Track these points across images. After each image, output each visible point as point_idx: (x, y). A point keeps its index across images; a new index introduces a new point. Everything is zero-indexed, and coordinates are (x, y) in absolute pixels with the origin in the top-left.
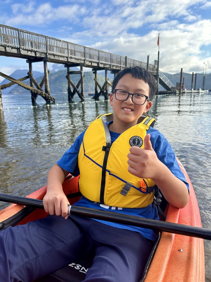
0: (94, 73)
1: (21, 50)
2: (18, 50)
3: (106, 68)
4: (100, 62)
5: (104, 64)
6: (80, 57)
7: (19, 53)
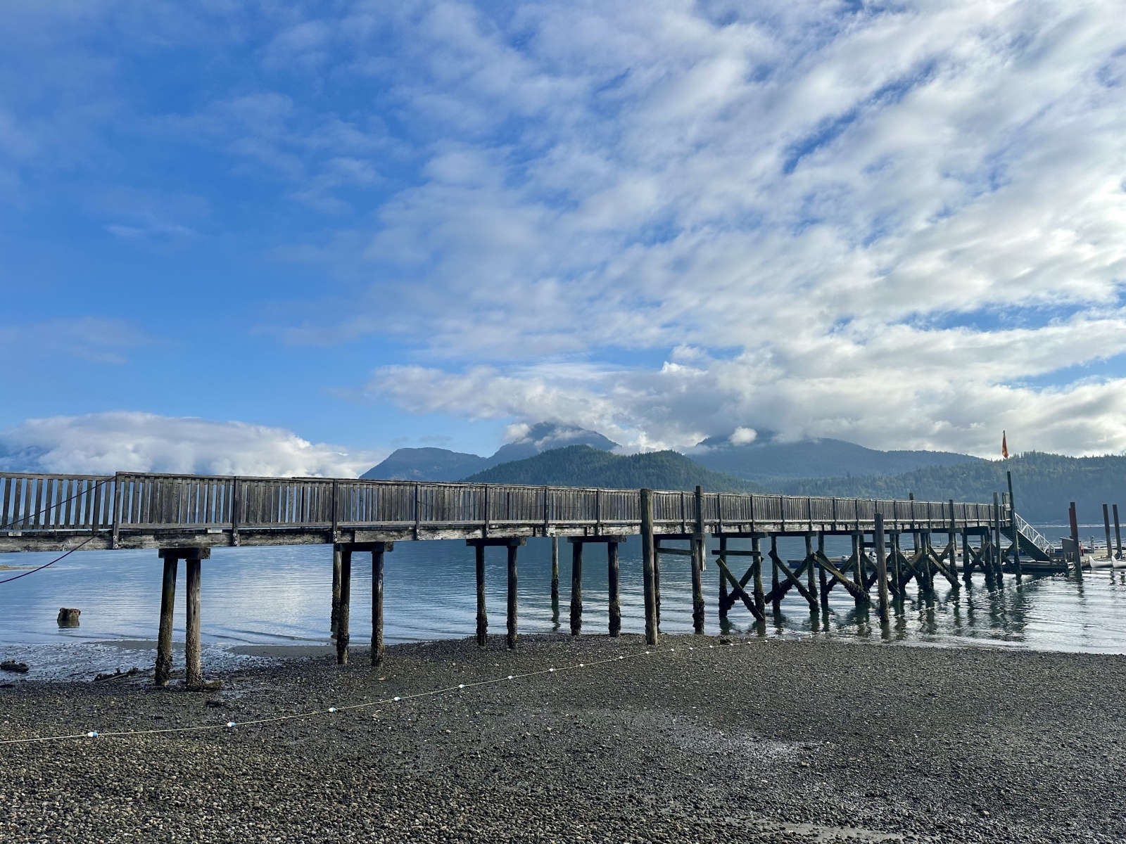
3: (923, 529)
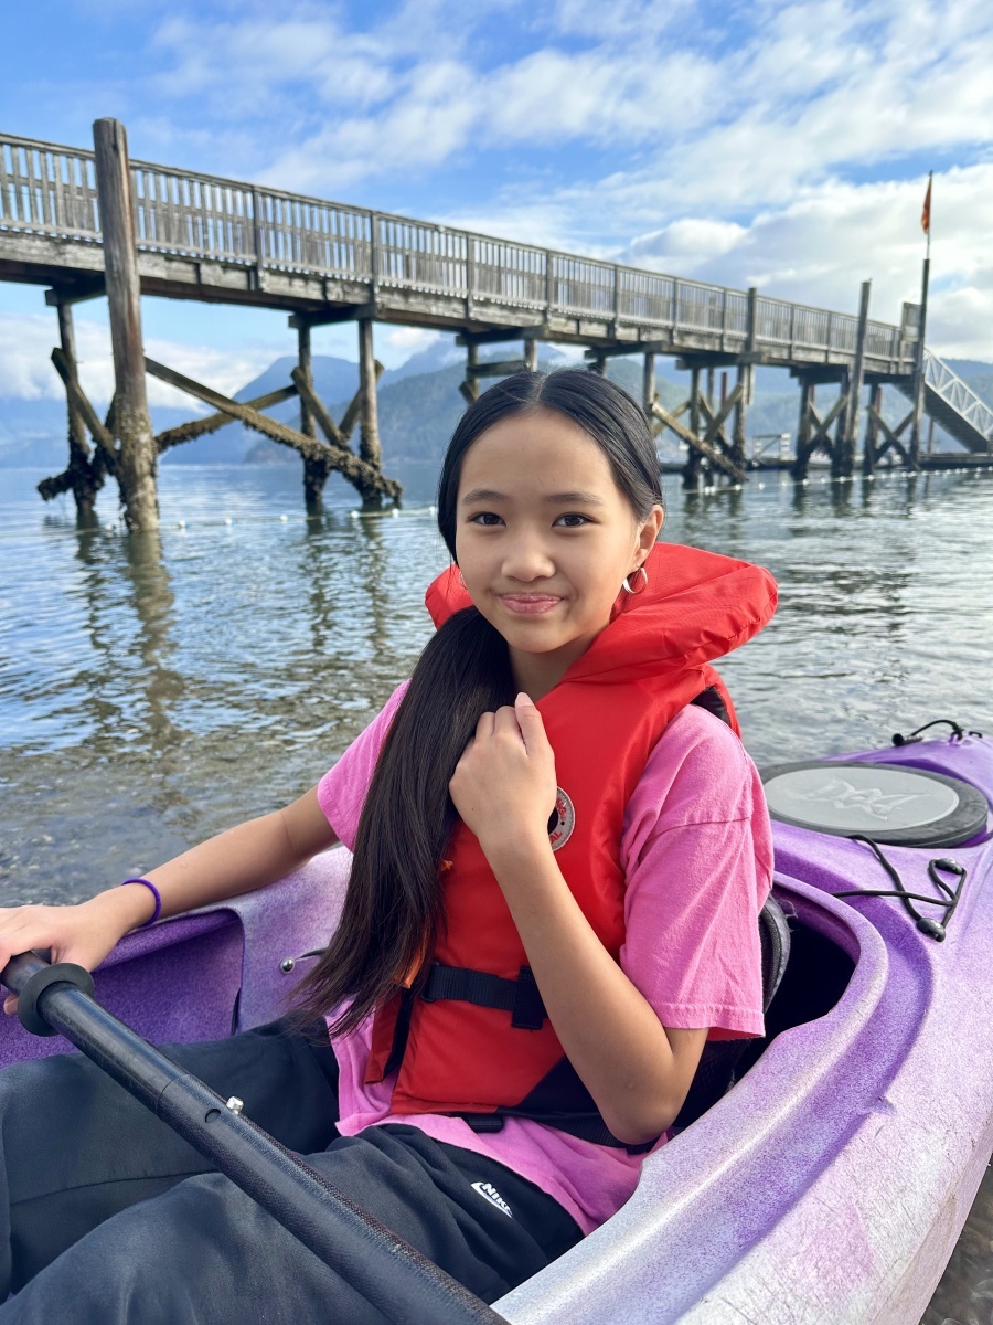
1: (261, 274)
2: (252, 274)
3: (649, 343)
4: (622, 316)
5: (641, 328)
6: (526, 300)
7: (253, 287)
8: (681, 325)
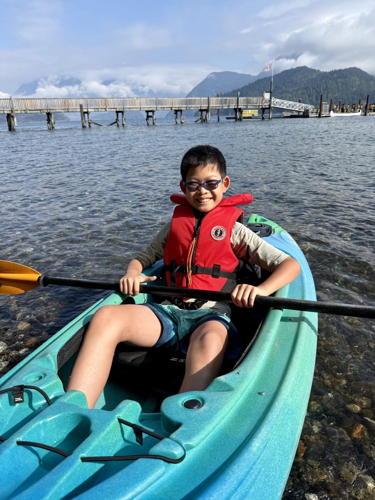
0: (175, 113)
8: (188, 106)
